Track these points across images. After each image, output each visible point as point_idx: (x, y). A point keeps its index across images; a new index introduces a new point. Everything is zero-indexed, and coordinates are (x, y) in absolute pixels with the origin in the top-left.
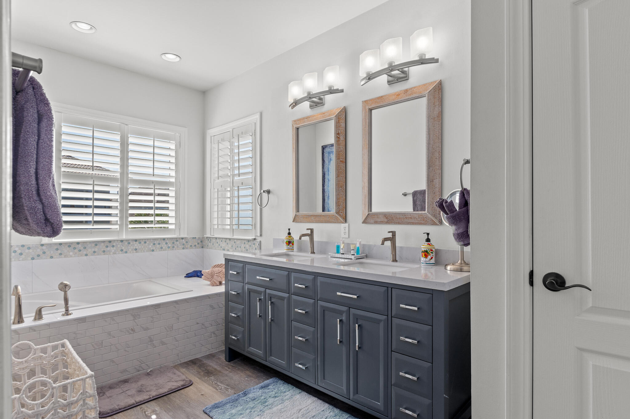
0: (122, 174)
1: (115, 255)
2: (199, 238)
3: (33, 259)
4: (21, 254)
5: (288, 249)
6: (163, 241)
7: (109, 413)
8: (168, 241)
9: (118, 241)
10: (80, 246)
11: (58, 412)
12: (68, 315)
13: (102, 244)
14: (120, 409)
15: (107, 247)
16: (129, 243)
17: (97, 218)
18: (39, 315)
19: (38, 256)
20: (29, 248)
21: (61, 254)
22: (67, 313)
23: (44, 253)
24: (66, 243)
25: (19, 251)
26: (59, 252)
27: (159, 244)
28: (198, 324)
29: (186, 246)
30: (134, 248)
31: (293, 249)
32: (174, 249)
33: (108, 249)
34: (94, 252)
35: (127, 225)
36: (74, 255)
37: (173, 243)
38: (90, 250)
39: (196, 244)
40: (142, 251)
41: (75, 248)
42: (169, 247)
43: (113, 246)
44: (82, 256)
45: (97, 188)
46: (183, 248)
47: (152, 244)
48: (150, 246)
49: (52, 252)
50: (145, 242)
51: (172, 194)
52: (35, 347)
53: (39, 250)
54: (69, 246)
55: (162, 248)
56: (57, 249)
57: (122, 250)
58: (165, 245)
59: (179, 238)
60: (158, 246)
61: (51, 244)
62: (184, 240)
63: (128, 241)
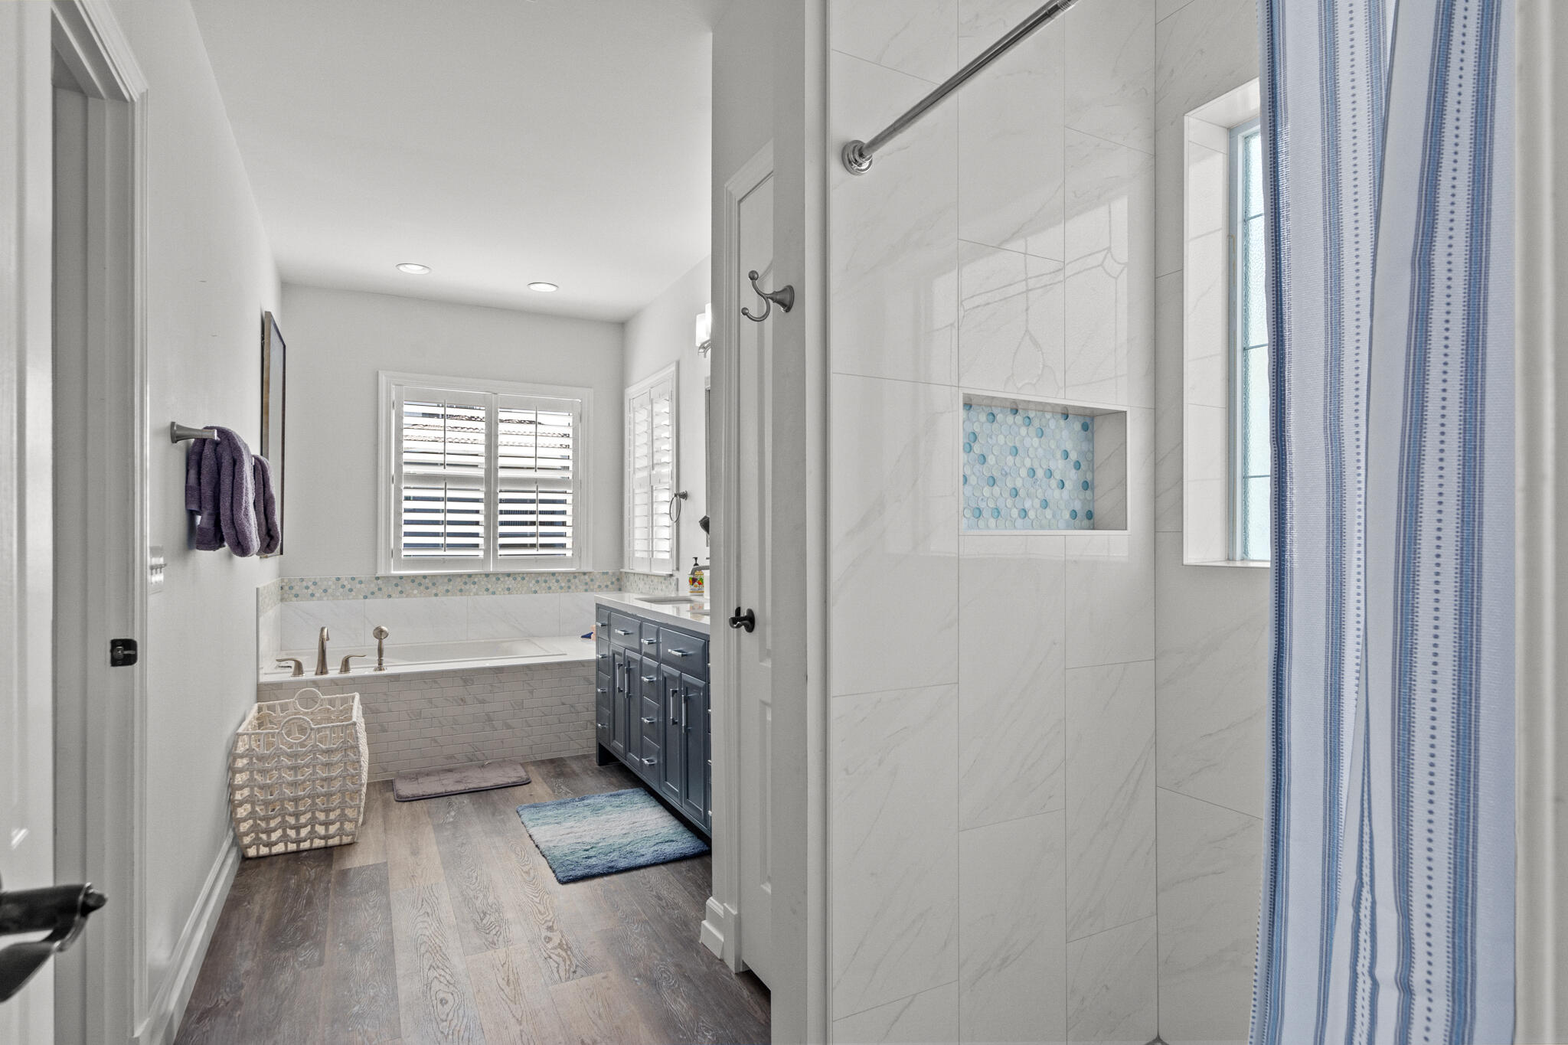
0: (488, 471)
1: (476, 596)
2: (614, 574)
3: (365, 597)
4: (351, 590)
5: (692, 591)
6: (552, 577)
7: (409, 797)
8: (559, 578)
9: (481, 574)
10: (427, 580)
11: (317, 758)
12: (380, 670)
13: (459, 579)
14: (423, 795)
15: (466, 583)
16: (498, 579)
17: (451, 540)
18: (346, 666)
19: (373, 593)
20: (361, 582)
21: (401, 592)
22: (380, 667)
23: (380, 589)
24: (408, 577)
25: (348, 586)
26: (399, 588)
27: (546, 582)
28: (563, 704)
29: (592, 587)
30: (506, 586)
31: (703, 592)
32: (570, 590)
33: (467, 587)
34: (447, 591)
35: (495, 551)
36: (419, 595)
37: (569, 581)
38: (440, 588)
39: (609, 583)
40: (519, 592)
41: (420, 584)
42: (561, 588)
43: (474, 583)
44: (430, 596)
45: (450, 494)
46: (586, 590)
47: (533, 582)
48: (531, 585)
49: (390, 589)
50: (523, 579)
51: (569, 498)
52: (322, 697)
53: (373, 585)
54: (413, 581)
55: (550, 588)
56: (397, 585)
57: (487, 590)
58: (556, 584)
59: (579, 573)
60: (544, 584)
61: (388, 577)
62: (586, 577)
63: (497, 576)
